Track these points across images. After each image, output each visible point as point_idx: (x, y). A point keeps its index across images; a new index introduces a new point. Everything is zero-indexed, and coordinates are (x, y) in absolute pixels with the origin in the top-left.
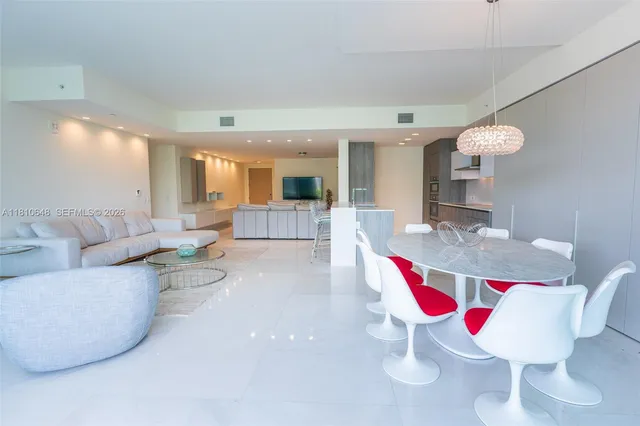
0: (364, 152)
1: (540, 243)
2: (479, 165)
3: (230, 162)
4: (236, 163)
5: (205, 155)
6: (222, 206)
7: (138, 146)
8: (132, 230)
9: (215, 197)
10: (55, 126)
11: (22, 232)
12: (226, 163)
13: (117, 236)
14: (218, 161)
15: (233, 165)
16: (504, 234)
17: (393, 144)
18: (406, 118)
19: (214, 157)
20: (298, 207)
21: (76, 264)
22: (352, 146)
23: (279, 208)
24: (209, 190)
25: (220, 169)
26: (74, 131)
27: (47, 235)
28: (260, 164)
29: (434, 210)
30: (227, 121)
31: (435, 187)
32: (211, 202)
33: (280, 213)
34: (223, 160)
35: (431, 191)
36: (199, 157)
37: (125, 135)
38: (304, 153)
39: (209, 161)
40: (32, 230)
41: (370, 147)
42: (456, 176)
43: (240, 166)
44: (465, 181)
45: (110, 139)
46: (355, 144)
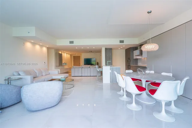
0: (109, 51)
1: (163, 74)
2: (142, 54)
3: (68, 54)
4: (70, 54)
5: (62, 52)
6: (66, 67)
7: (45, 49)
8: (44, 74)
9: (65, 64)
10: (24, 44)
11: (15, 74)
12: (67, 54)
13: (40, 75)
14: (65, 54)
15: (69, 55)
16: (153, 72)
17: (117, 49)
18: (122, 42)
19: (64, 53)
20: (91, 67)
21: (32, 82)
22: (106, 49)
23: (85, 67)
24: (63, 62)
25: (66, 56)
26: (28, 45)
27: (24, 75)
28: (77, 55)
29: (129, 67)
30: (72, 42)
31: (129, 61)
32: (64, 66)
33: (85, 69)
34: (66, 53)
35: (128, 62)
36: (60, 53)
37: (42, 46)
38: (91, 51)
39: (63, 53)
40: (19, 73)
41: (111, 49)
42: (135, 57)
43: (71, 55)
44: (138, 59)
45: (37, 47)
46: (107, 48)
